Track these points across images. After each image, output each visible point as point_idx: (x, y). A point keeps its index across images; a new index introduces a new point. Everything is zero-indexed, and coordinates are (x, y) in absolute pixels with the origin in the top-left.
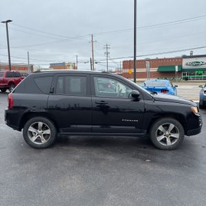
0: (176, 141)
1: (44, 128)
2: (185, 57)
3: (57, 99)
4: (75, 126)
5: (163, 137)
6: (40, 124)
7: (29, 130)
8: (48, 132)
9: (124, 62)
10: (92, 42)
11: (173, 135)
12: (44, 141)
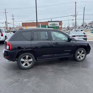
0: (84, 57)
1: (29, 58)
2: (49, 22)
3: (36, 43)
4: (44, 56)
5: (79, 56)
6: (27, 56)
7: (21, 60)
8: (31, 60)
9: (22, 23)
10: (6, 13)
11: (82, 55)
12: (29, 65)
